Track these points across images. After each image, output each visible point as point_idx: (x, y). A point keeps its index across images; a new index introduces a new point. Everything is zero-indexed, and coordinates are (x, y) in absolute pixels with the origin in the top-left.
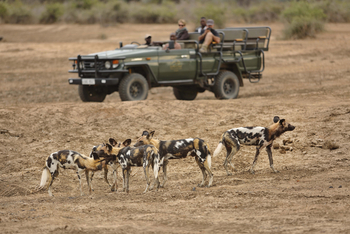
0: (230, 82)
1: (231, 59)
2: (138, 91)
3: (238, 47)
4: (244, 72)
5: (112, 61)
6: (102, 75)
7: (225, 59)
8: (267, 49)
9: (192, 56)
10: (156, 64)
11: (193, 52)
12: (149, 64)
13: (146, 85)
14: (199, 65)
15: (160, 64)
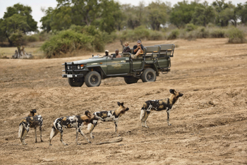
0: (151, 74)
1: (151, 62)
2: (95, 81)
3: (155, 56)
4: (159, 69)
5: (80, 65)
6: (76, 73)
7: (147, 62)
8: (172, 56)
9: (127, 61)
10: (105, 66)
11: (128, 59)
12: (101, 66)
13: (99, 77)
14: (131, 65)
15: (108, 66)
